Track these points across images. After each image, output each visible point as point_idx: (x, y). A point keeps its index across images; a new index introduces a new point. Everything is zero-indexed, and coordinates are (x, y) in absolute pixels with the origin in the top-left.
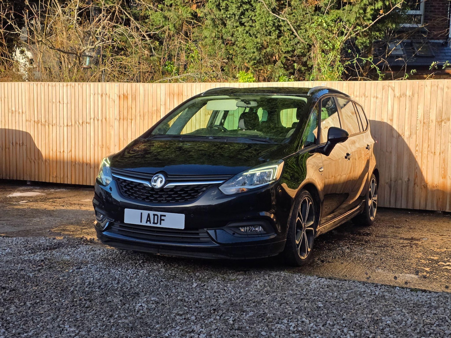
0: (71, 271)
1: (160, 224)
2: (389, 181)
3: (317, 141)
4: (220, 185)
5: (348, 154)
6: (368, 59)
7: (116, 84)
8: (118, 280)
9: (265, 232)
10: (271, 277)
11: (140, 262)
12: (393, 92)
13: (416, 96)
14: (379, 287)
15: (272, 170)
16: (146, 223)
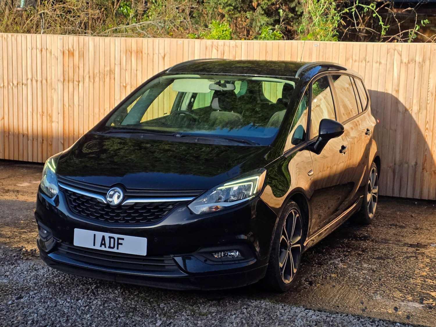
0: (10, 303)
1: (118, 249)
2: (393, 164)
3: (306, 135)
4: (189, 202)
5: (343, 147)
6: (370, 7)
7: (59, 37)
8: (68, 316)
9: (243, 258)
10: (250, 309)
11: (93, 288)
12: (400, 57)
13: (428, 62)
14: (376, 322)
15: (252, 183)
16: (101, 246)
